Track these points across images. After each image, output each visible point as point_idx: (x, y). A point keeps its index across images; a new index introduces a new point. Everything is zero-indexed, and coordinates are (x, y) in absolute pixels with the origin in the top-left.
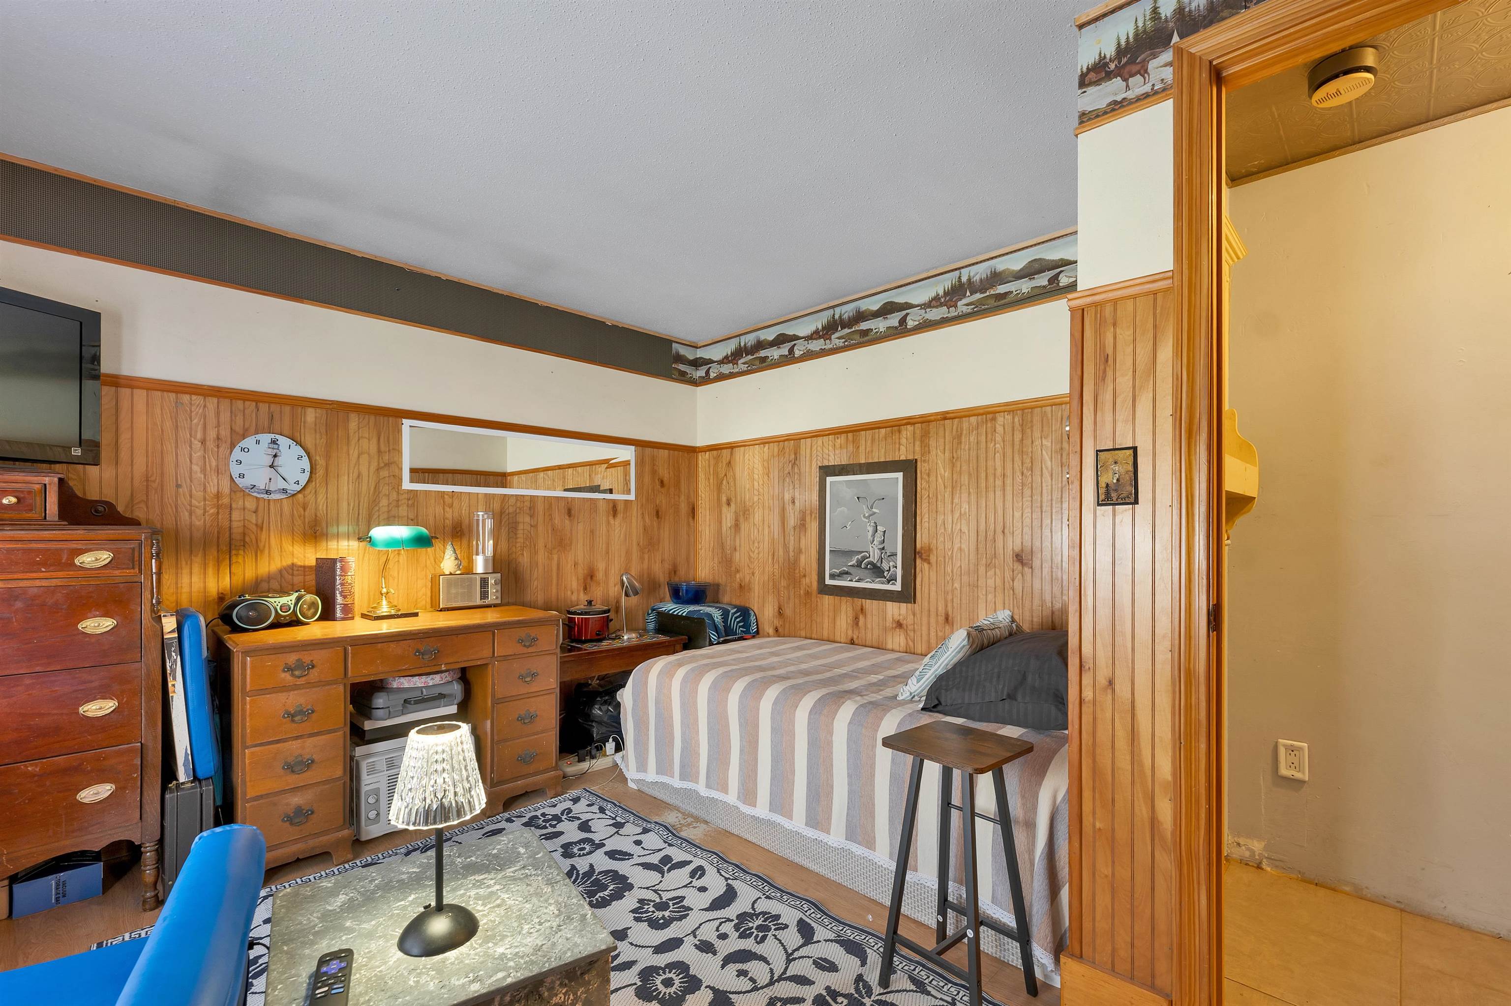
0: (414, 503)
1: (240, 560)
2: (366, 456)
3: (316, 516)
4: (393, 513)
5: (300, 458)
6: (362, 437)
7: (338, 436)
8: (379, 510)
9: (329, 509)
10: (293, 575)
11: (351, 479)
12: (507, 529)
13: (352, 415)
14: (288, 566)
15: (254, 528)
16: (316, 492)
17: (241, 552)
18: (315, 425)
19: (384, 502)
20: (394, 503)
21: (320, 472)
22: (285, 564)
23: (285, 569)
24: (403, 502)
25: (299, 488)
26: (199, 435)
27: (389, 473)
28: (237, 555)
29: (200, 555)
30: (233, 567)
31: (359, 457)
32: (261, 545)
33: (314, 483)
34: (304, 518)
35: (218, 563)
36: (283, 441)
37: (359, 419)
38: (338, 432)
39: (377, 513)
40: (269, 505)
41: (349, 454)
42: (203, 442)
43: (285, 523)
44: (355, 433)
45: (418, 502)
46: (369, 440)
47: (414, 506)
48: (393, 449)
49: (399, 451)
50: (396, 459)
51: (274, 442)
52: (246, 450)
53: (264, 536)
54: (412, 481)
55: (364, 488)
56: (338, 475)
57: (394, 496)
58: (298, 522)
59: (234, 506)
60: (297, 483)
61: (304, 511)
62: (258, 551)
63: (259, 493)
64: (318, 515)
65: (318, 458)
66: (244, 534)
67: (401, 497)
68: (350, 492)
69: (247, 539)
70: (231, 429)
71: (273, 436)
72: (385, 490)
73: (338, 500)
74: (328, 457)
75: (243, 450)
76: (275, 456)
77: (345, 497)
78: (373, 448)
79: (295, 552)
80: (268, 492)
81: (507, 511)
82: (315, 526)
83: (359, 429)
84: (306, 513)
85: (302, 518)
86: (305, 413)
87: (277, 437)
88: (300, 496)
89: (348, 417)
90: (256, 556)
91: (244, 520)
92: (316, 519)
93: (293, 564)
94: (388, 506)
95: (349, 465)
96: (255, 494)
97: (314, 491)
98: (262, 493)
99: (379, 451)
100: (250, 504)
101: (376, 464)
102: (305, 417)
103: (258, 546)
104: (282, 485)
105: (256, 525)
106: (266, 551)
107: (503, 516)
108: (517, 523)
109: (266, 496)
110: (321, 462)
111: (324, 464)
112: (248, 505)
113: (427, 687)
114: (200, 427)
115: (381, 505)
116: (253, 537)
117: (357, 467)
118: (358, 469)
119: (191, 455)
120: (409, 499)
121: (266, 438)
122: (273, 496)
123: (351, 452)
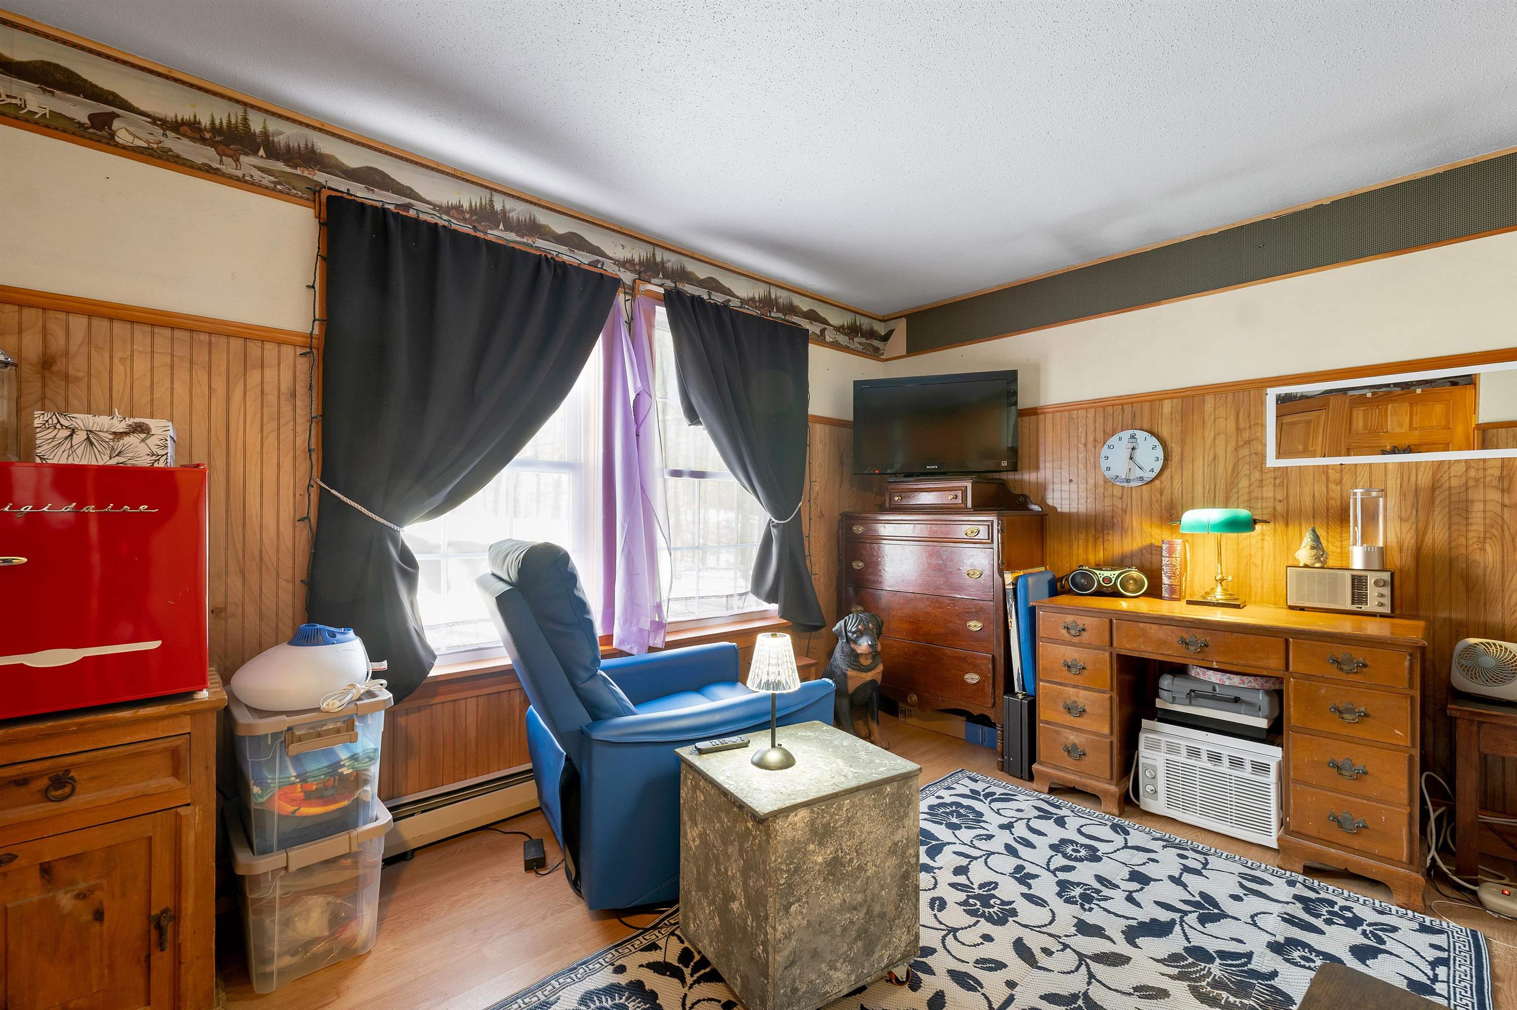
0: (1283, 482)
1: (1110, 538)
2: (1223, 436)
3: (1172, 500)
4: (1255, 494)
5: (1154, 448)
6: (1219, 418)
7: (1193, 422)
8: (1238, 492)
9: (1184, 492)
10: (1151, 554)
11: (1206, 462)
12: (1447, 510)
13: (1208, 397)
14: (1148, 546)
15: (1120, 512)
16: (1171, 477)
17: (1111, 532)
18: (1172, 414)
19: (1244, 483)
20: (1256, 484)
21: (1175, 458)
22: (1144, 544)
23: (1145, 548)
24: (1268, 481)
25: (1154, 475)
26: (1083, 441)
27: (1250, 450)
28: (1108, 534)
29: (1083, 533)
30: (1105, 543)
31: (1215, 438)
32: (1126, 526)
33: (1170, 469)
34: (1161, 501)
35: (1096, 539)
36: (1140, 435)
37: (1215, 400)
38: (1193, 418)
39: (1236, 495)
40: (1132, 492)
41: (1204, 438)
42: (1085, 445)
43: (1144, 507)
44: (1210, 414)
45: (1288, 480)
46: (1226, 419)
47: (1283, 485)
48: (1255, 424)
49: (1262, 425)
50: (1258, 434)
51: (1133, 437)
52: (1112, 447)
53: (1127, 518)
54: (1279, 455)
55: (1221, 470)
56: (1193, 460)
57: (1256, 475)
58: (1156, 506)
59: (1106, 494)
60: (1152, 471)
61: (1161, 495)
62: (1123, 531)
63: (1121, 482)
64: (1174, 499)
65: (1173, 445)
66: (1113, 517)
67: (1265, 476)
68: (1206, 475)
69: (1115, 521)
70: (1104, 431)
71: (1131, 432)
72: (1245, 470)
73: (1193, 484)
74: (1183, 442)
75: (1109, 447)
76: (1133, 449)
77: (1200, 480)
78: (1231, 424)
79: (1153, 533)
80: (1128, 481)
81: (1446, 485)
82: (1171, 509)
83: (1215, 410)
84: (1163, 498)
85: (1159, 502)
86: (1162, 405)
87: (1136, 432)
88: (1157, 482)
89: (1204, 400)
90: (1122, 536)
91: (1113, 505)
92: (1172, 503)
93: (1151, 544)
94: (1250, 486)
95: (1204, 447)
96: (1118, 483)
97: (1169, 477)
98: (1123, 482)
99: (1238, 429)
100: (1117, 492)
101: (1234, 443)
102: (1162, 410)
103: (1123, 528)
104: (1139, 473)
105: (1122, 509)
106: (1130, 531)
107: (1437, 493)
108: (1468, 502)
109: (1126, 484)
110: (1175, 448)
111: (1180, 450)
112: (1115, 493)
113: (1222, 686)
114: (1083, 434)
115: (1240, 486)
116: (1119, 520)
117: (1213, 449)
118: (1215, 451)
119: (1078, 456)
120: (1275, 478)
121: (1126, 434)
122: (1133, 484)
123: (1206, 434)
